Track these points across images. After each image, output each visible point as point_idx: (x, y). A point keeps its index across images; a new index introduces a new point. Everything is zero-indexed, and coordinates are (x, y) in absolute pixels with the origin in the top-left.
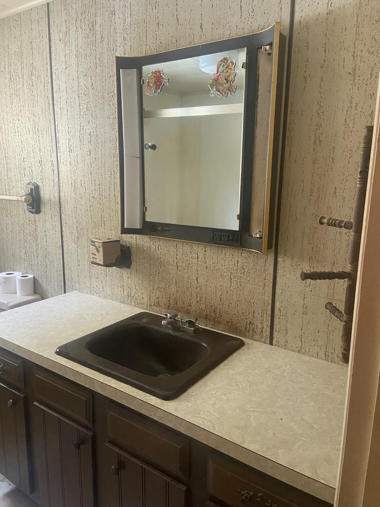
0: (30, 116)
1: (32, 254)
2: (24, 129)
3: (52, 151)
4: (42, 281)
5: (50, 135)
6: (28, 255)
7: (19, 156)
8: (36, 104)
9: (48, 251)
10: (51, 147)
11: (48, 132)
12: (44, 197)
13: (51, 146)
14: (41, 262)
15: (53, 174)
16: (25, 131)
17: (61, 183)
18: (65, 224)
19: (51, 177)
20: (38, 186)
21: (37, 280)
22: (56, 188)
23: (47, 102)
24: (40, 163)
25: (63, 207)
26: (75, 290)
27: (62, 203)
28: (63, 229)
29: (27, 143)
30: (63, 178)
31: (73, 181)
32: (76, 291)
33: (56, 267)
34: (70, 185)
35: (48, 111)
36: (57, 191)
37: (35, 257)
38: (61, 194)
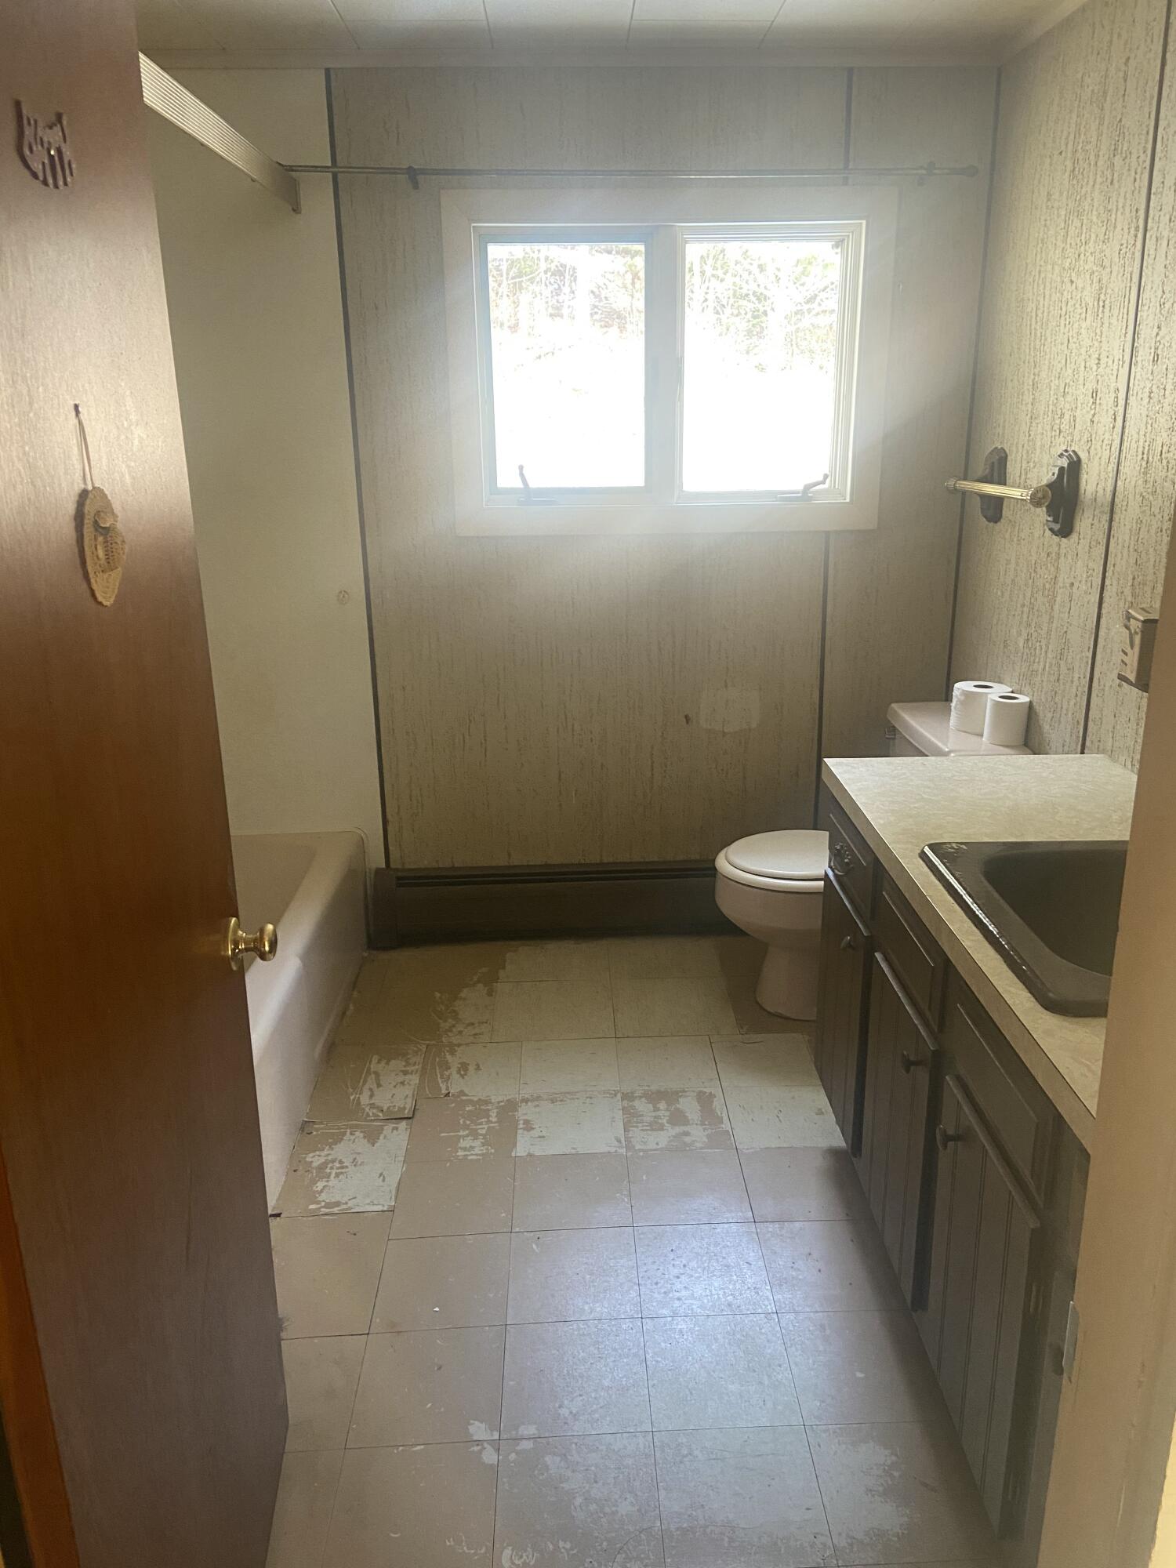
0: (1095, 269)
1: (1038, 644)
2: (1078, 306)
3: (1121, 363)
4: (1045, 716)
5: (1125, 316)
6: (1030, 646)
7: (1057, 382)
8: (1111, 235)
9: (1068, 637)
10: (1121, 351)
11: (1122, 310)
12: (1085, 490)
13: (1122, 348)
14: (1051, 665)
15: (1114, 428)
16: (1079, 311)
17: (1124, 451)
18: (1112, 568)
19: (1107, 436)
20: (1079, 460)
21: (1036, 712)
22: (1113, 466)
23: (1133, 225)
24: (1093, 397)
25: (1116, 517)
26: (1103, 752)
27: (1117, 509)
28: (1107, 582)
29: (1077, 344)
30: (1130, 438)
31: (1147, 444)
32: (1102, 755)
33: (1076, 682)
34: (1140, 457)
35: (1132, 249)
36: (1112, 475)
37: (1043, 650)
38: (1119, 483)
